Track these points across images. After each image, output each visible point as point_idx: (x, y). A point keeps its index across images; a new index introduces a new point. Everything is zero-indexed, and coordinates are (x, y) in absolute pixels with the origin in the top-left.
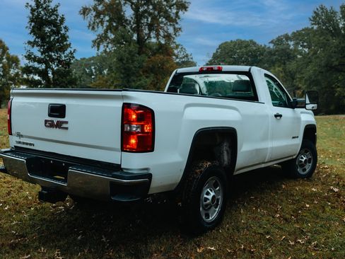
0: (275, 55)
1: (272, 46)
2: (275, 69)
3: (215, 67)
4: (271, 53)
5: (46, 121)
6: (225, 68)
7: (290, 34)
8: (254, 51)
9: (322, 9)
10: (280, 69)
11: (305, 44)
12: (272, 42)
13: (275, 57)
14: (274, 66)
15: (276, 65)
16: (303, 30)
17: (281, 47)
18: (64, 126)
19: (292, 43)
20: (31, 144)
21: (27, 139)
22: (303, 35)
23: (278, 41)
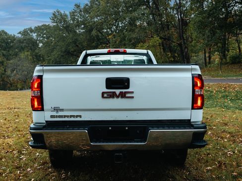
0: (23, 43)
1: (20, 35)
2: (24, 53)
3: (121, 50)
4: (20, 41)
5: (103, 93)
6: (128, 50)
7: (33, 28)
8: (6, 39)
9: (58, 12)
10: (29, 53)
11: (45, 36)
12: (20, 33)
13: (24, 44)
14: (23, 51)
15: (25, 50)
16: (42, 26)
17: (28, 37)
18: (128, 95)
19: (36, 34)
20: (77, 116)
21: (66, 112)
22: (43, 30)
23: (25, 33)
